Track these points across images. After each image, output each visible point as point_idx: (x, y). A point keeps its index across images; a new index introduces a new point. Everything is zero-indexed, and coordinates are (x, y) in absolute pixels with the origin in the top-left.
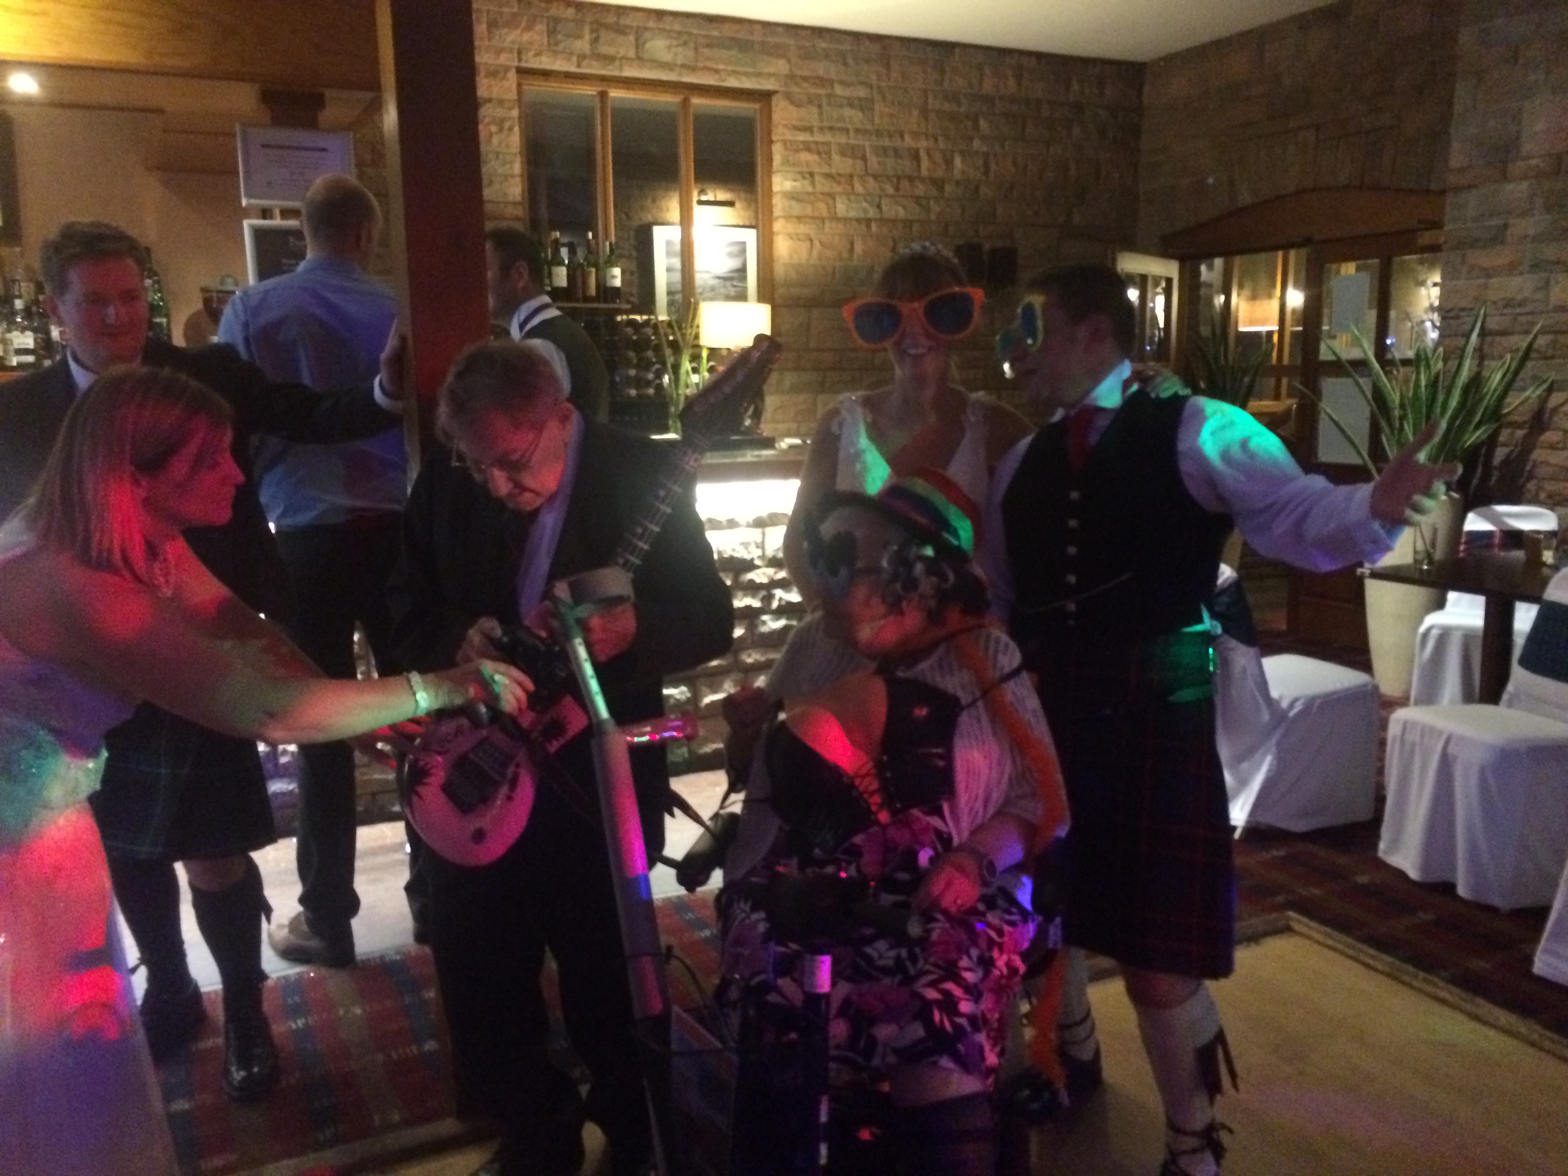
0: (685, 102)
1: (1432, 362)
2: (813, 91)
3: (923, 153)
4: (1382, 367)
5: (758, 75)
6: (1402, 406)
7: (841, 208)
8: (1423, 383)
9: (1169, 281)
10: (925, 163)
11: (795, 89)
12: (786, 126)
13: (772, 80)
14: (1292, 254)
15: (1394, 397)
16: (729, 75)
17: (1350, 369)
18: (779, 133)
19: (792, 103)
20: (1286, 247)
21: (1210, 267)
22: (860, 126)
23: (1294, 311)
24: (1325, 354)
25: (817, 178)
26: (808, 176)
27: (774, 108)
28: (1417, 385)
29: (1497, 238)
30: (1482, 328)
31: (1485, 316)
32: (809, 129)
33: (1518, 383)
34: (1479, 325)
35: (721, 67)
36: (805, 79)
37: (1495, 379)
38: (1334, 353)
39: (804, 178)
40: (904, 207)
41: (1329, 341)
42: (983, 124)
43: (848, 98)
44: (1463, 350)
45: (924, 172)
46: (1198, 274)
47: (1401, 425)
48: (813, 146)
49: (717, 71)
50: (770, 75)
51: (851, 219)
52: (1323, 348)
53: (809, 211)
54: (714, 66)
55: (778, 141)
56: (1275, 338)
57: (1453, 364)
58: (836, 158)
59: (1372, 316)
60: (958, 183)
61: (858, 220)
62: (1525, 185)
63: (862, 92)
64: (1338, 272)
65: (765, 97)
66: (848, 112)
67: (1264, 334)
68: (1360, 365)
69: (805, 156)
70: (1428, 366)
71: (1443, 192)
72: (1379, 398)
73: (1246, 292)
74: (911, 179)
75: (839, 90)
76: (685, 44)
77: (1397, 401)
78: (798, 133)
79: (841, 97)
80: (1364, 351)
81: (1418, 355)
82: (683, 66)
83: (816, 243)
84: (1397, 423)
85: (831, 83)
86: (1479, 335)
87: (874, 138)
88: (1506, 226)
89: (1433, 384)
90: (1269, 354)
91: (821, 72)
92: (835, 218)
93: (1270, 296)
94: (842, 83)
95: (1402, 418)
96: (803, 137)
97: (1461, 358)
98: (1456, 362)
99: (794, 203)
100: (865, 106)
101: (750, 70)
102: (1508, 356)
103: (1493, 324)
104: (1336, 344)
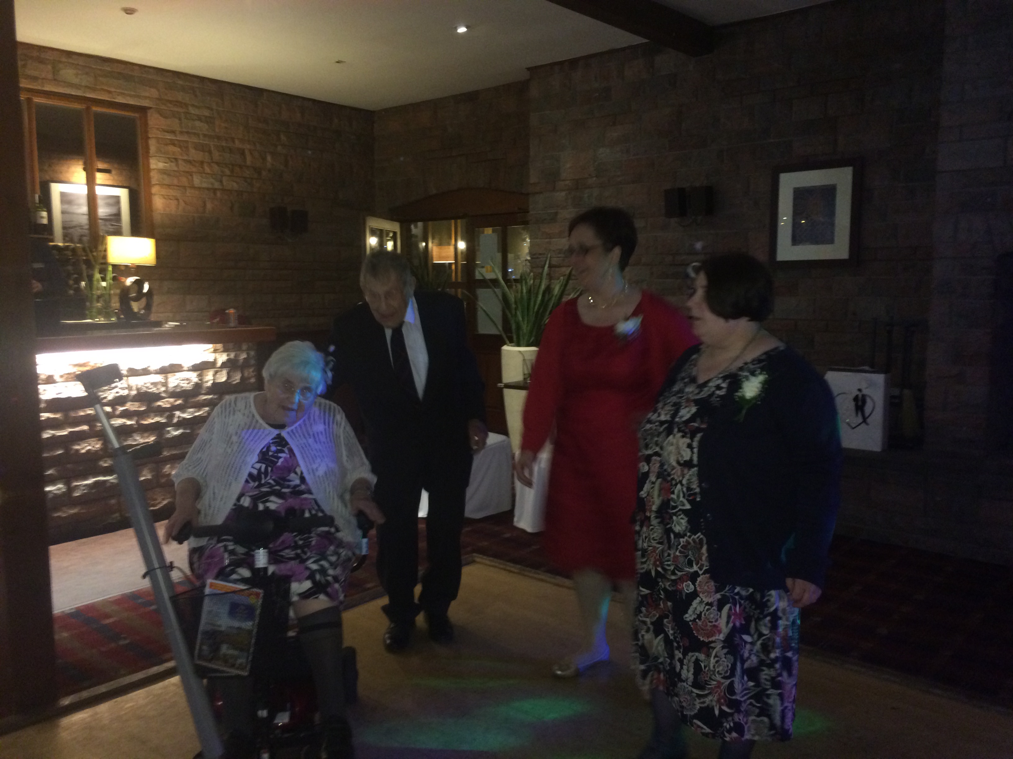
0: (88, 108)
1: (528, 281)
2: (176, 109)
3: (247, 152)
4: (506, 283)
5: (139, 97)
6: (516, 303)
7: (197, 181)
8: (525, 291)
9: (395, 233)
10: (249, 159)
11: (163, 107)
12: (158, 129)
13: (148, 101)
14: (459, 221)
15: (512, 300)
16: (118, 95)
17: (491, 285)
18: (153, 133)
19: (161, 115)
20: (456, 218)
21: (416, 227)
22: (206, 133)
23: (462, 252)
24: (478, 277)
25: (180, 162)
26: (173, 160)
27: (149, 118)
28: (522, 292)
29: (553, 219)
30: (550, 264)
31: (551, 257)
32: (173, 132)
33: (566, 292)
34: (548, 263)
35: (113, 90)
36: (170, 102)
37: (556, 290)
38: (483, 276)
39: (172, 162)
40: (237, 183)
41: (480, 269)
42: (283, 137)
43: (197, 115)
44: (542, 274)
45: (249, 162)
46: (410, 230)
47: (516, 313)
48: (176, 142)
49: (109, 92)
50: (146, 98)
51: (204, 188)
52: (477, 273)
53: (175, 182)
54: (109, 89)
55: (153, 137)
56: (453, 267)
57: (538, 281)
58: (192, 151)
59: (499, 256)
60: (269, 171)
61: (208, 189)
62: (563, 194)
63: (207, 113)
64: (483, 232)
65: (143, 110)
66: (197, 123)
67: (447, 265)
68: (495, 282)
69: (171, 148)
70: (526, 283)
71: (528, 194)
72: (505, 299)
73: (436, 241)
74: (240, 167)
75: (192, 110)
76: (87, 74)
77: (513, 300)
78: (166, 134)
79: (194, 114)
80: (496, 274)
81: (521, 277)
82: (86, 87)
83: (181, 201)
84: (513, 312)
85: (186, 105)
86: (548, 267)
87: (216, 140)
88: (556, 214)
89: (529, 291)
90: (450, 275)
91: (180, 99)
92: (193, 187)
93: (449, 244)
94: (193, 106)
95: (516, 309)
96: (169, 136)
97: (541, 279)
98: (539, 280)
99: (165, 177)
100: (209, 121)
101: (133, 93)
102: (562, 278)
103: (555, 261)
104: (483, 271)
